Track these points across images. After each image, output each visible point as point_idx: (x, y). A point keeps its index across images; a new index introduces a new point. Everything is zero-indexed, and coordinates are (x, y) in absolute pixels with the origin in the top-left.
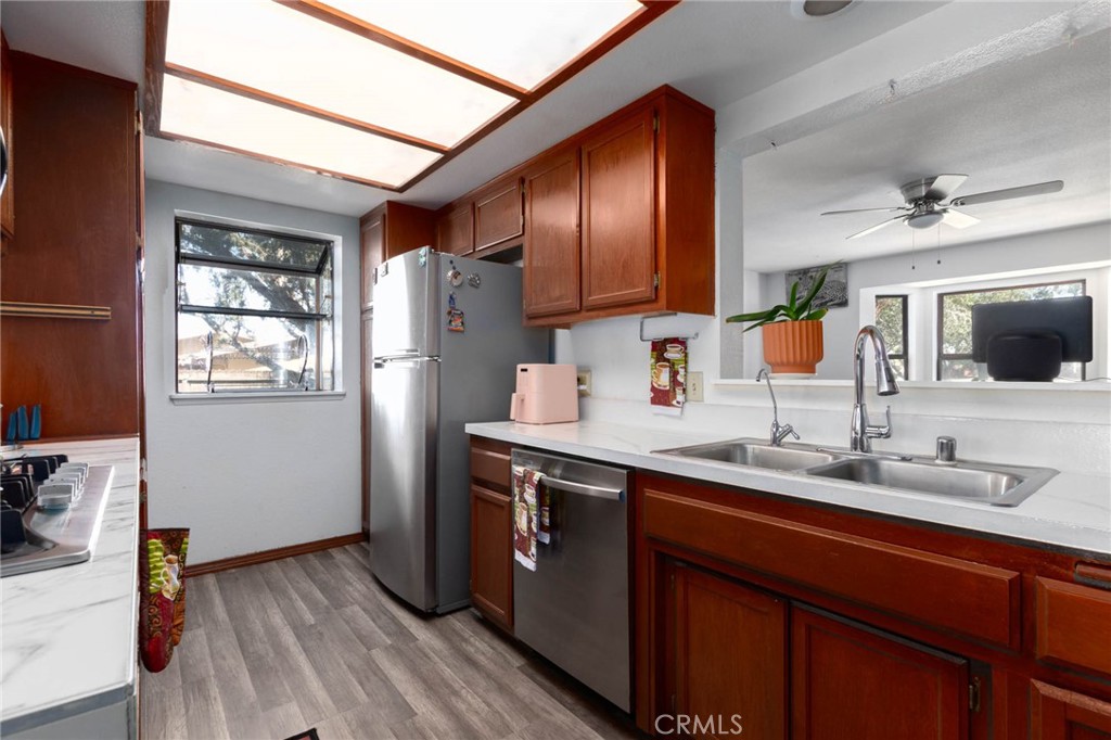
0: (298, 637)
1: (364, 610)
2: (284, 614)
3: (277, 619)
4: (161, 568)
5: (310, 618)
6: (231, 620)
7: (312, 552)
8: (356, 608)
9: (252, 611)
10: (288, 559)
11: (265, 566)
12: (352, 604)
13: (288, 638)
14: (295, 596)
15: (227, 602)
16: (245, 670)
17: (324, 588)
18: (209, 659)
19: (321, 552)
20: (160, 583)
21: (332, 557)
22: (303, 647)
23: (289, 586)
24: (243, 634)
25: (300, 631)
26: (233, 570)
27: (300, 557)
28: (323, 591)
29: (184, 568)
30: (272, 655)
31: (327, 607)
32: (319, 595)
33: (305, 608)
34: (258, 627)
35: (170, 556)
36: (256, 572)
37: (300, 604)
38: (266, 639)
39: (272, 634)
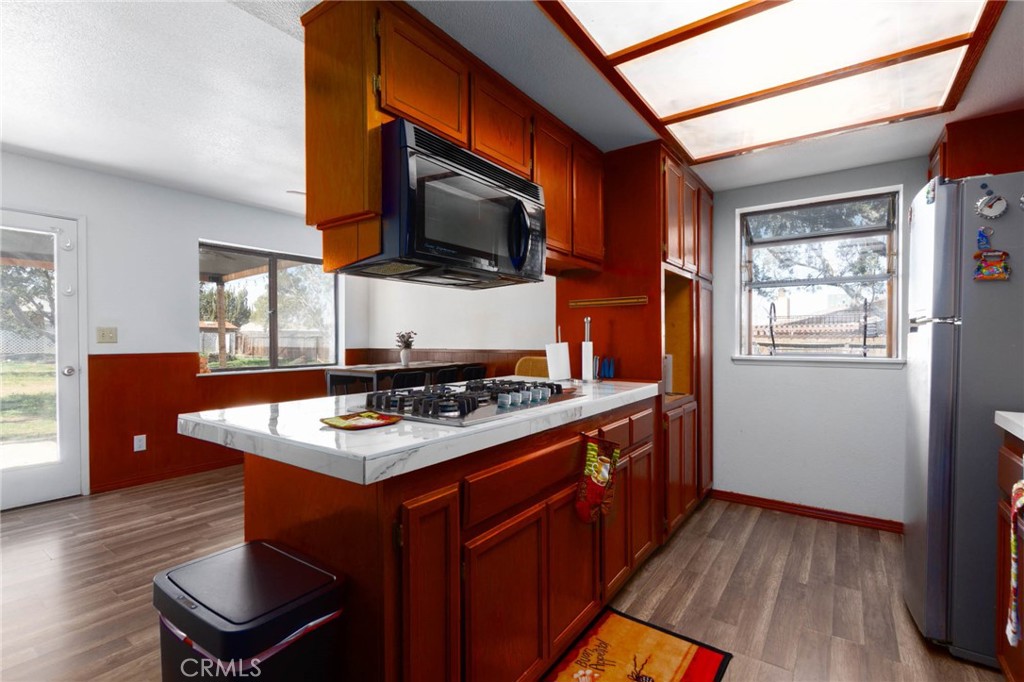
0: (782, 586)
1: (864, 600)
2: (787, 564)
3: (779, 564)
4: (593, 462)
5: (805, 577)
6: (746, 547)
7: (859, 526)
8: (858, 595)
9: (766, 548)
10: (831, 523)
11: (807, 520)
12: (858, 589)
13: (774, 583)
14: (810, 554)
15: (754, 533)
16: (725, 585)
17: (841, 563)
18: (710, 564)
19: (869, 530)
20: (590, 470)
21: (879, 539)
22: (779, 595)
23: (812, 545)
24: (745, 561)
25: (789, 581)
26: (778, 513)
27: (845, 525)
28: (839, 562)
29: (615, 469)
30: (751, 586)
31: (829, 578)
32: (832, 565)
33: (809, 568)
34: (759, 562)
35: (603, 457)
36: (794, 522)
37: (808, 563)
38: (757, 573)
39: (765, 571)
